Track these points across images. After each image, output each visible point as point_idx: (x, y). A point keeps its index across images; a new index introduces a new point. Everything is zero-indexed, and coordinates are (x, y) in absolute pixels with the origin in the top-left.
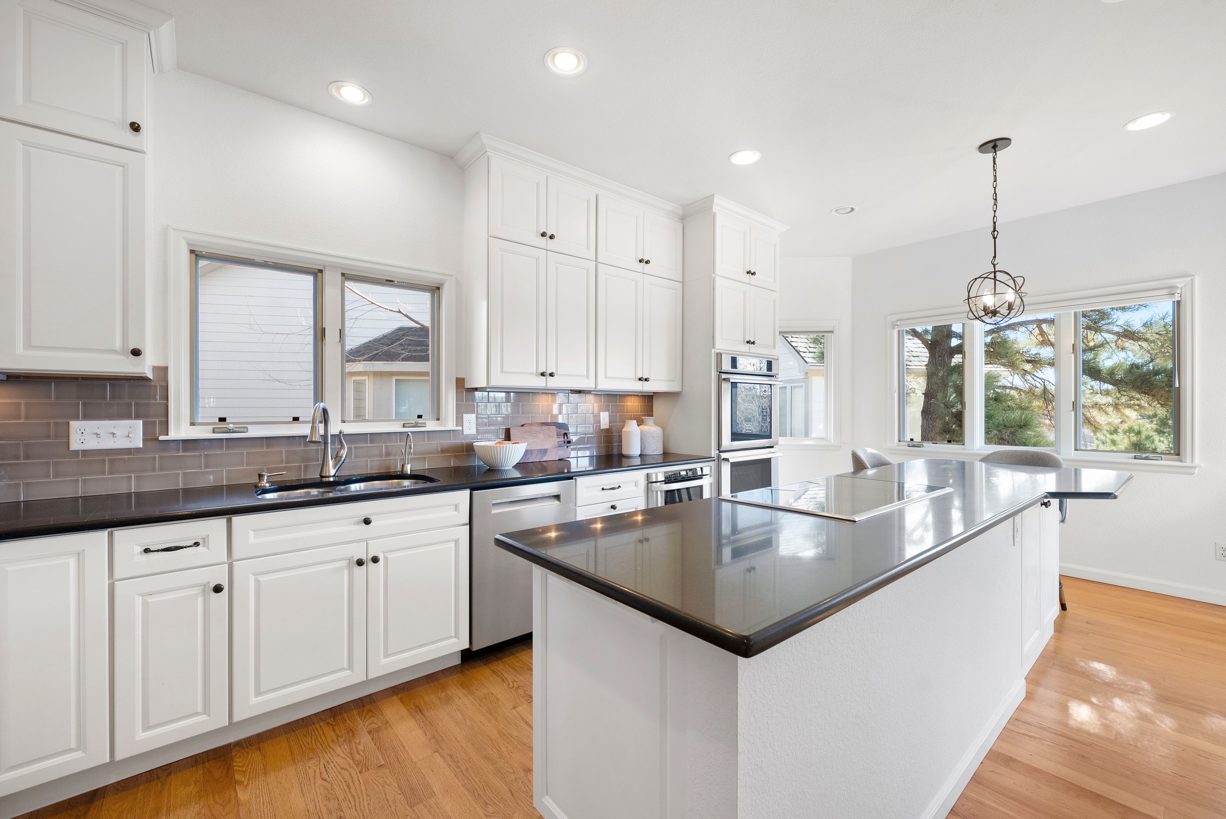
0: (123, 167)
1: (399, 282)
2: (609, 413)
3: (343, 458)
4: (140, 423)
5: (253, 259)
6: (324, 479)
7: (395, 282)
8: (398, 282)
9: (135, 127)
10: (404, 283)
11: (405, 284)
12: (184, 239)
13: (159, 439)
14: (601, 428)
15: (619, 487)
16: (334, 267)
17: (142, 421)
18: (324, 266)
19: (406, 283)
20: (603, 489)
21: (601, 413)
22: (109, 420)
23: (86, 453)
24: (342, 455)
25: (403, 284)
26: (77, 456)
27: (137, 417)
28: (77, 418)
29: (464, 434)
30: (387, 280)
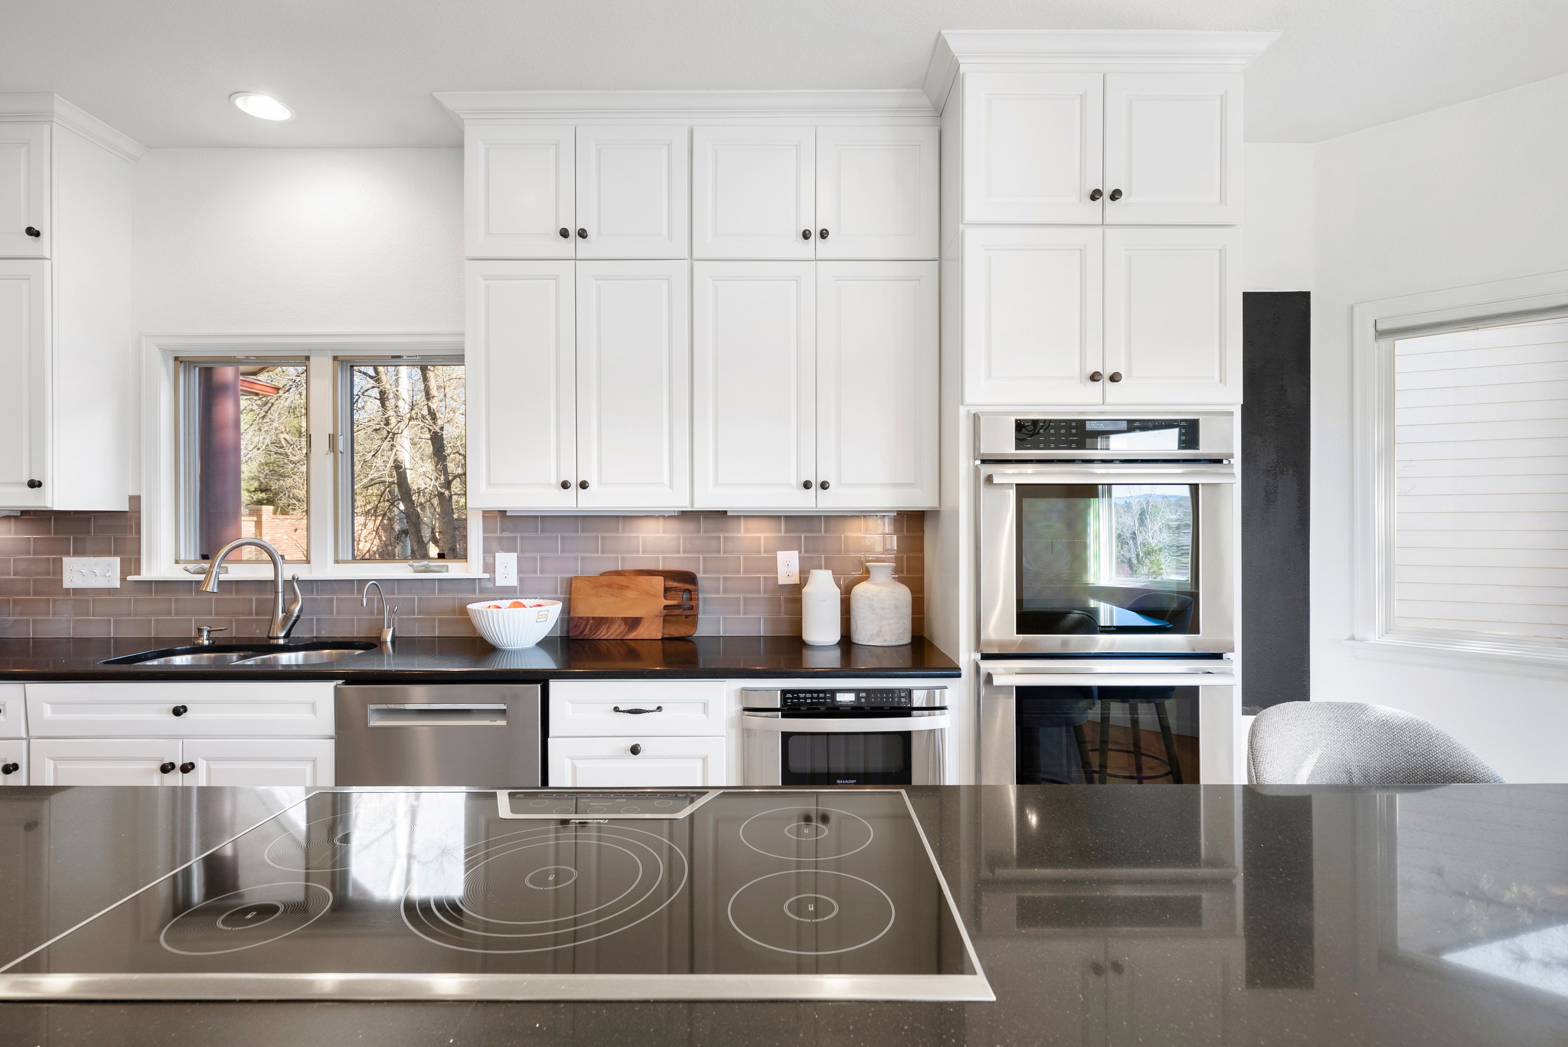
0: (29, 279)
1: (410, 357)
2: (800, 552)
3: (295, 615)
4: (118, 559)
5: (235, 357)
6: (272, 641)
7: (405, 358)
8: (408, 357)
9: (32, 232)
10: (416, 356)
11: (418, 358)
12: (156, 346)
13: (128, 579)
14: (779, 584)
15: (659, 709)
16: (321, 350)
17: (119, 558)
18: (310, 350)
19: (419, 356)
20: (616, 709)
21: (780, 554)
22: (93, 557)
23: (76, 591)
24: (294, 610)
25: (415, 358)
26: (69, 594)
27: (116, 554)
28: (67, 554)
29: (496, 585)
30: (393, 357)
